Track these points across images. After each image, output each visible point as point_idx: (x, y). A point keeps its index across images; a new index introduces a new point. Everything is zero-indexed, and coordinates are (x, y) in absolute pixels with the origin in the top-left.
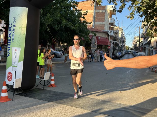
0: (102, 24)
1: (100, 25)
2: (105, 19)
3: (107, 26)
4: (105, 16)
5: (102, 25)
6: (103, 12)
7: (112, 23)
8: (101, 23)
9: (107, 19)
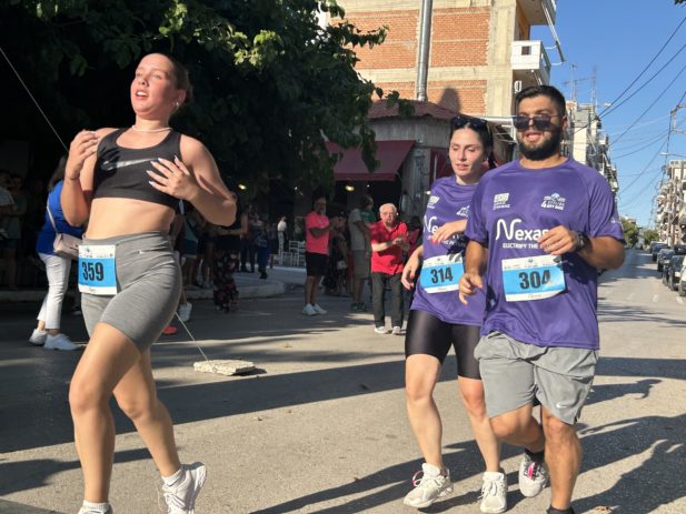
0: (472, 78)
1: (461, 82)
2: (490, 45)
3: (498, 91)
4: (491, 31)
5: (473, 82)
6: (475, 9)
7: (528, 71)
8: (462, 73)
9: (502, 49)
